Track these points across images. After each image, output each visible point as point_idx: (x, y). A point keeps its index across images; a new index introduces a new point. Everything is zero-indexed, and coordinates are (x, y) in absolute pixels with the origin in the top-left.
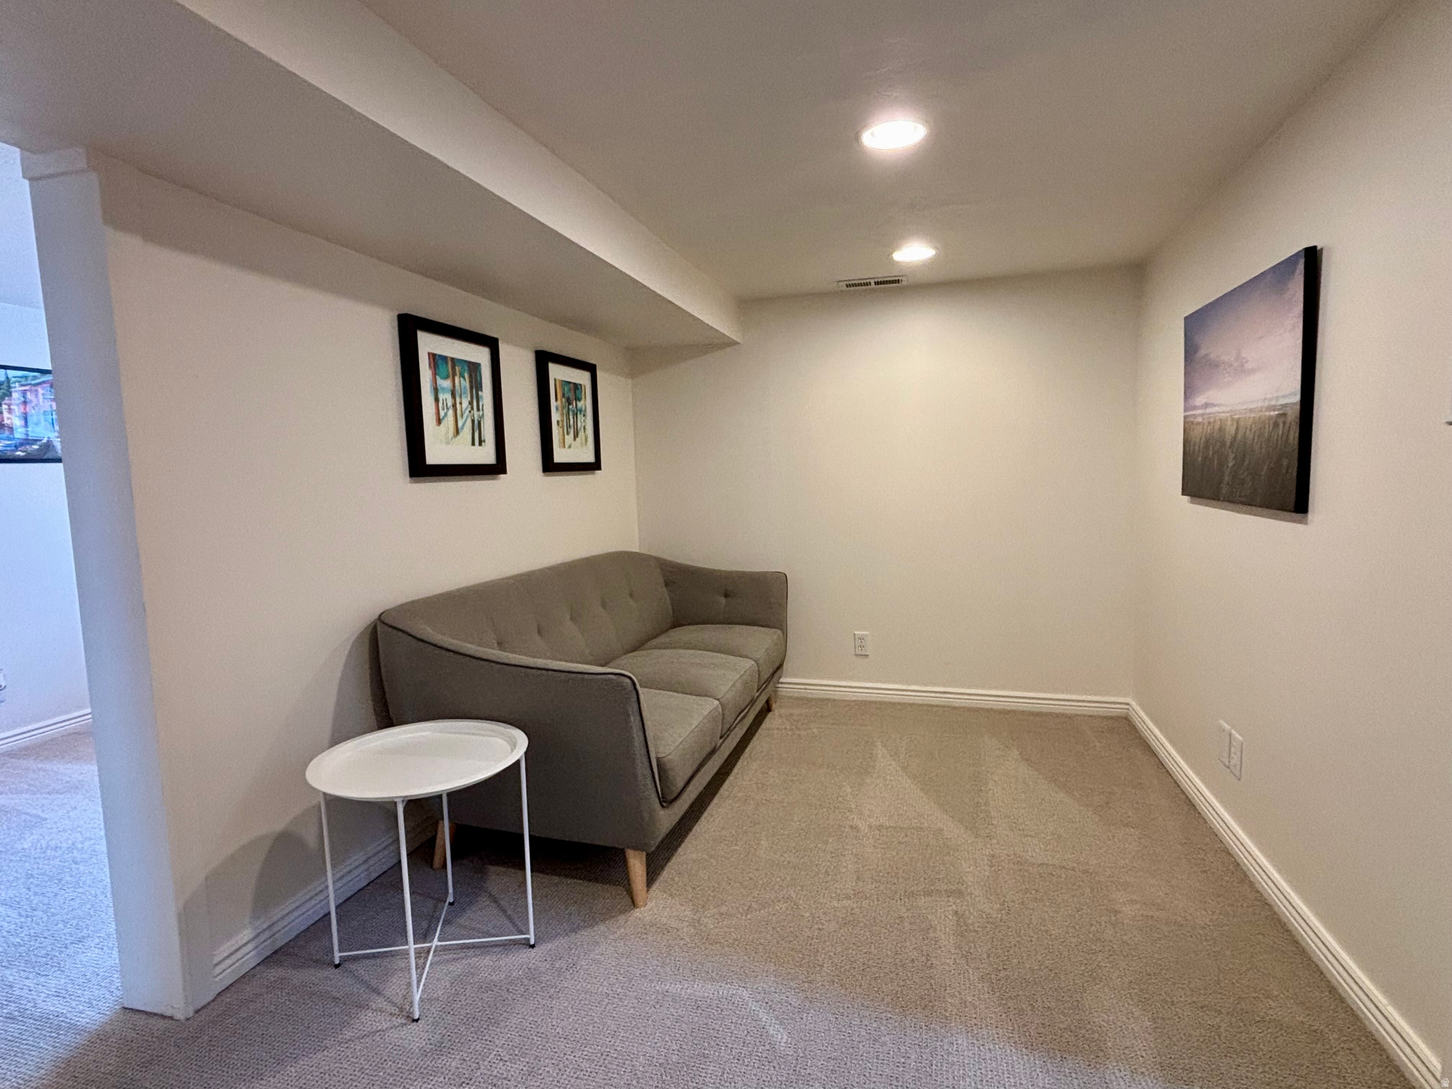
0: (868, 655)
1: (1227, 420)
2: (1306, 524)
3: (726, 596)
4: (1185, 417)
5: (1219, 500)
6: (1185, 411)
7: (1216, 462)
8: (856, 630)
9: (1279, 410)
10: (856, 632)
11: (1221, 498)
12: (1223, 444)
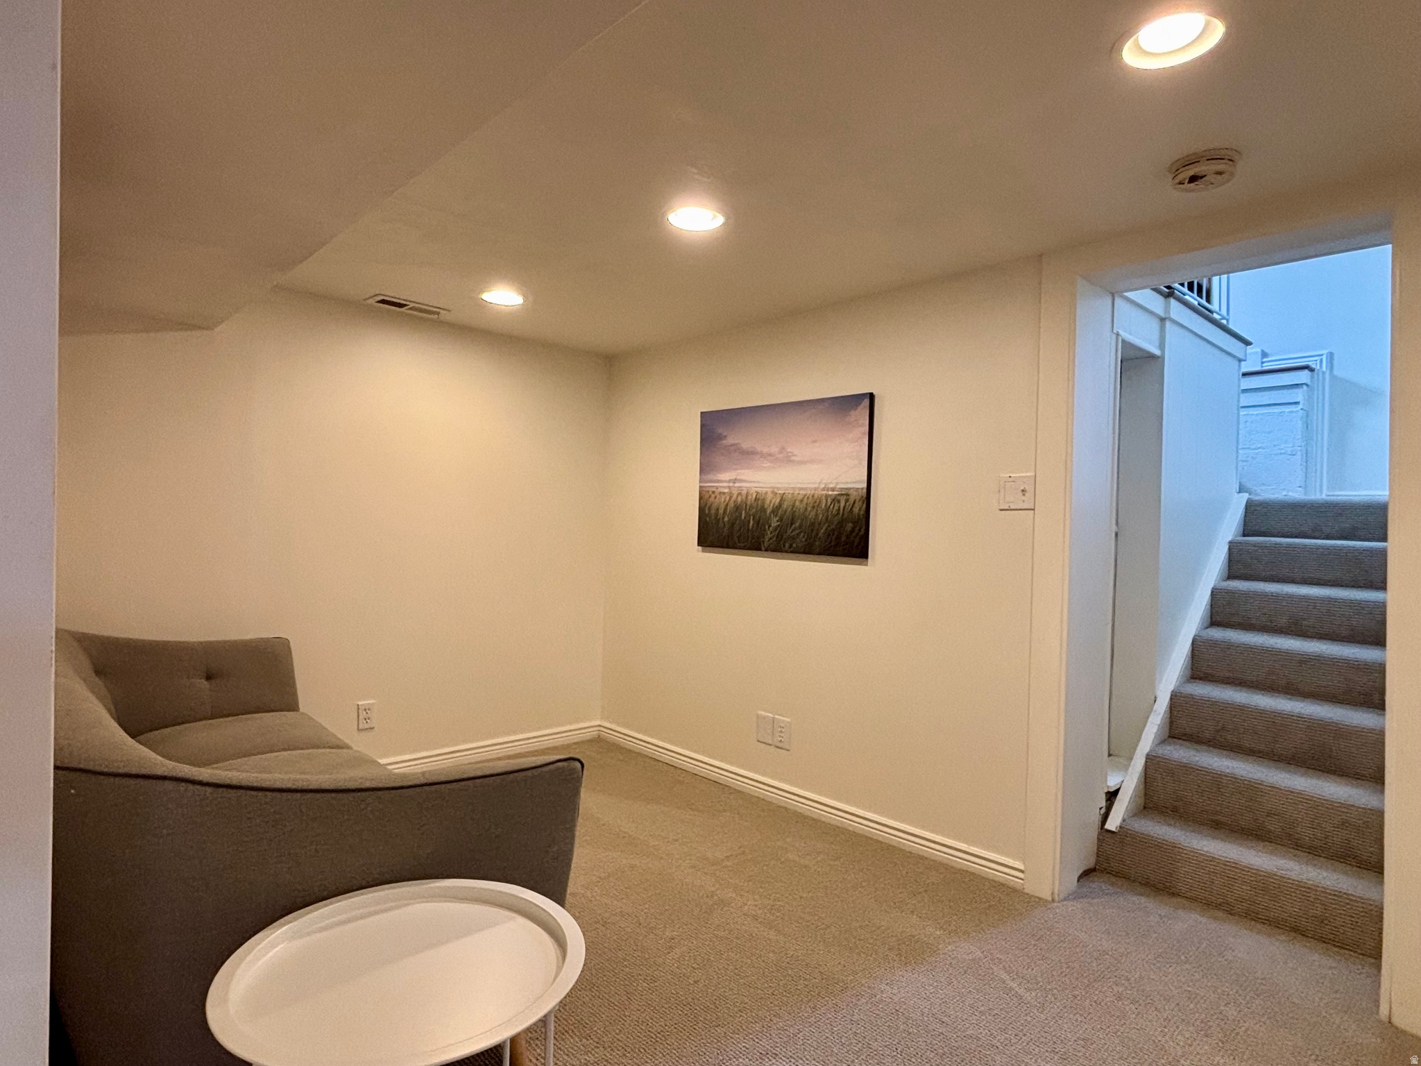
0: (373, 728)
1: (766, 493)
2: (867, 565)
3: (209, 678)
4: (700, 487)
5: (760, 550)
6: (700, 482)
7: (752, 522)
8: (360, 700)
9: (838, 491)
10: (360, 703)
11: (763, 549)
12: (763, 510)
